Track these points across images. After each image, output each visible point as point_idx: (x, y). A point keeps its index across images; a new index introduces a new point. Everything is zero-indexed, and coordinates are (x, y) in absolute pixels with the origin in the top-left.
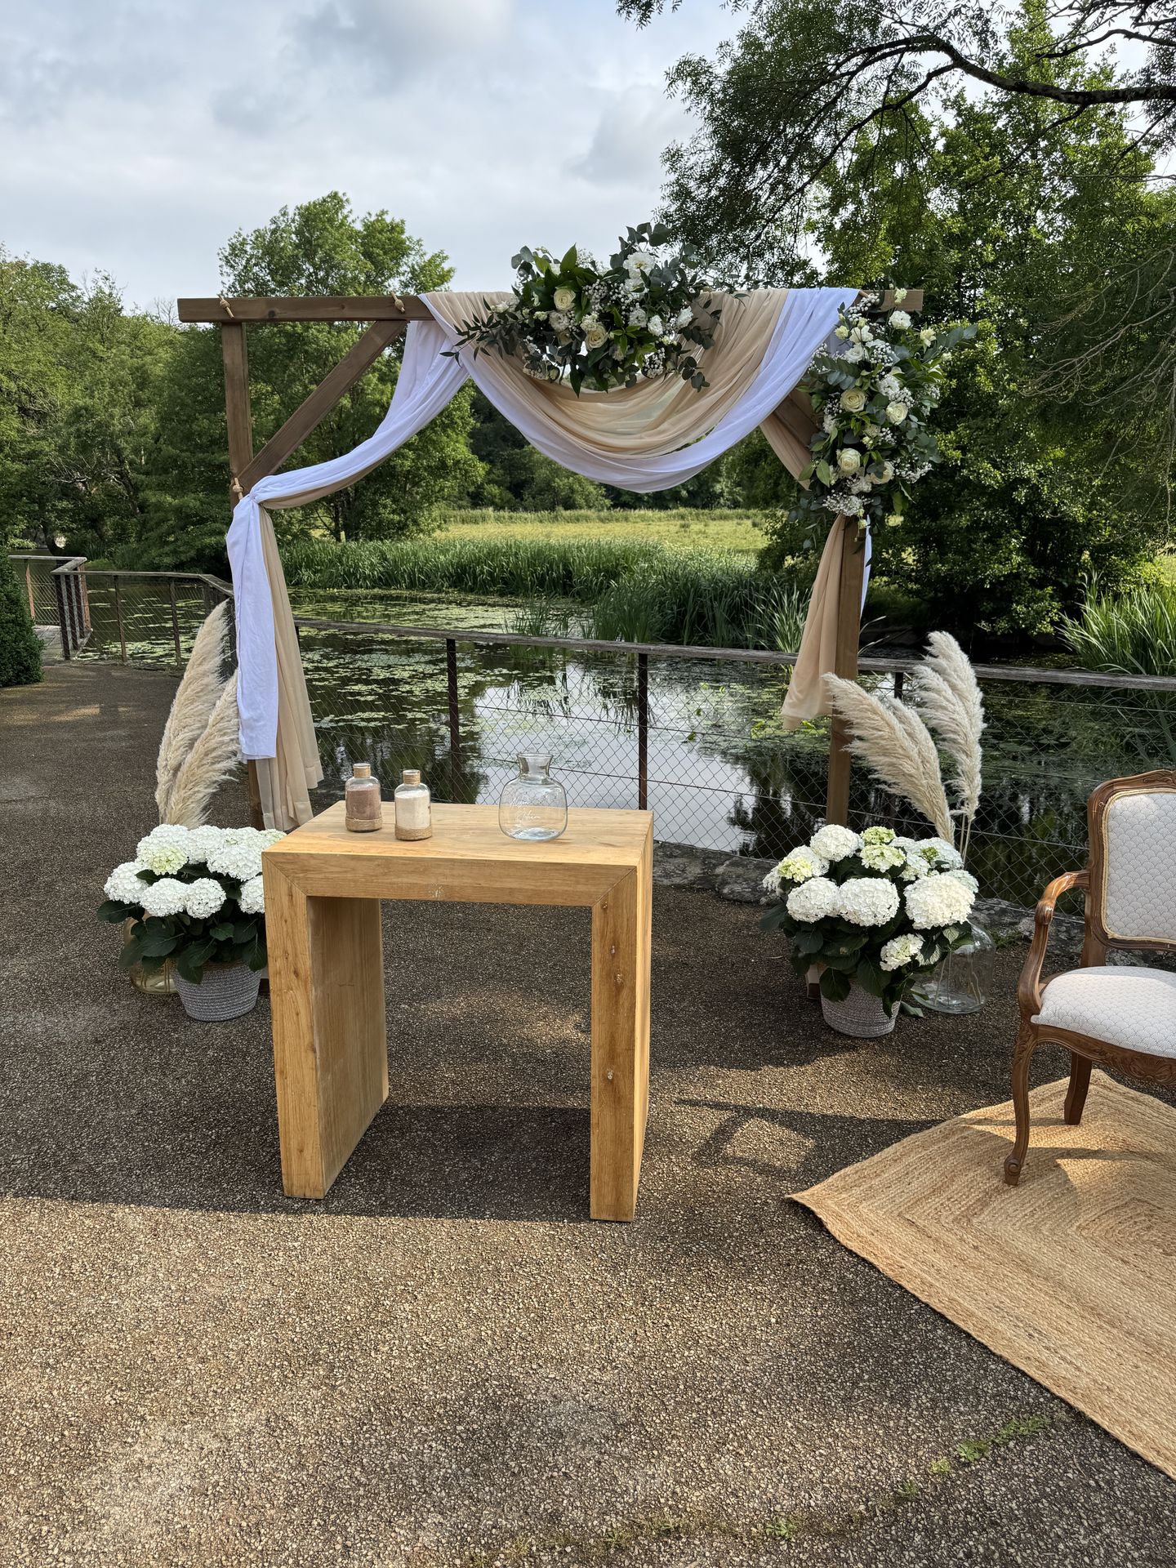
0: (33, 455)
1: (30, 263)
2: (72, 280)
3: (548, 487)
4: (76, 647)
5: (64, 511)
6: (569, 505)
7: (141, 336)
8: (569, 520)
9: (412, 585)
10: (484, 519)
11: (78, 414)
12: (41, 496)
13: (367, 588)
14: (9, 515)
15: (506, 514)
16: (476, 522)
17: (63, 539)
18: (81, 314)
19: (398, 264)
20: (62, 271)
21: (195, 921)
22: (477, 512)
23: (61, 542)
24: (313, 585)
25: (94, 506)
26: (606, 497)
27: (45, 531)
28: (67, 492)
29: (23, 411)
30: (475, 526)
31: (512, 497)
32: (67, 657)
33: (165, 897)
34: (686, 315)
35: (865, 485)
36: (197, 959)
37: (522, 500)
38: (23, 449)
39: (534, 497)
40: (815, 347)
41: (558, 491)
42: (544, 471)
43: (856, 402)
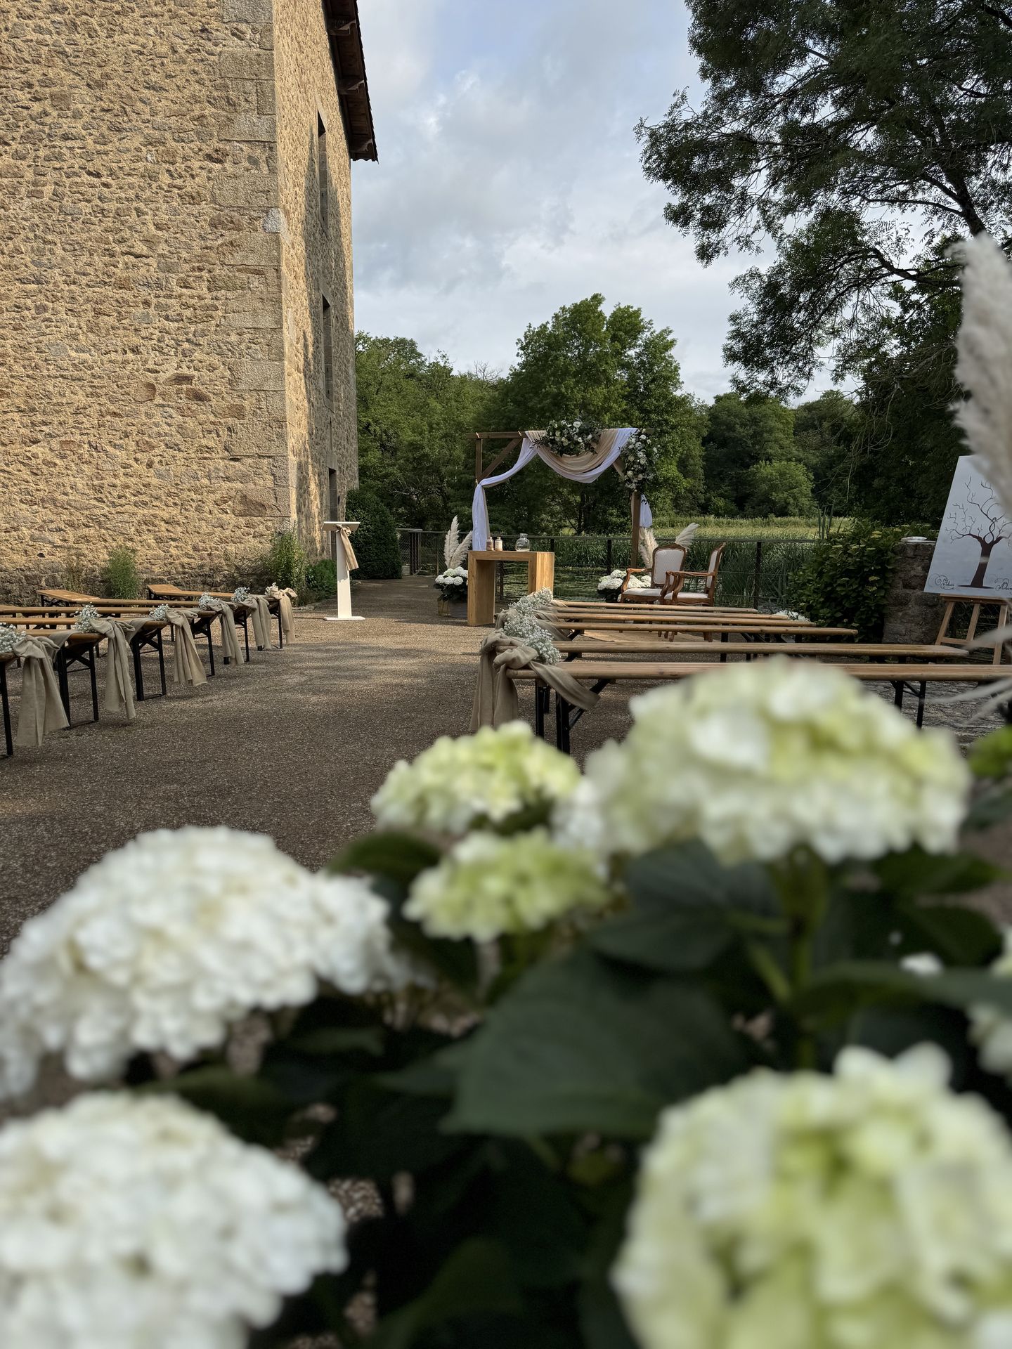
0: (386, 476)
1: (392, 338)
2: (419, 350)
3: (766, 500)
4: (415, 571)
5: (402, 514)
6: (783, 513)
7: (462, 395)
8: (778, 524)
11: (414, 446)
15: (725, 520)
18: (423, 376)
19: (636, 338)
20: (412, 343)
21: (456, 587)
22: (701, 518)
26: (819, 507)
28: (405, 500)
29: (383, 446)
31: (733, 506)
32: (411, 574)
33: (449, 580)
34: (590, 436)
35: (635, 480)
36: (455, 597)
37: (743, 510)
38: (380, 472)
39: (753, 508)
40: (623, 444)
41: (774, 503)
42: (764, 487)
43: (631, 458)
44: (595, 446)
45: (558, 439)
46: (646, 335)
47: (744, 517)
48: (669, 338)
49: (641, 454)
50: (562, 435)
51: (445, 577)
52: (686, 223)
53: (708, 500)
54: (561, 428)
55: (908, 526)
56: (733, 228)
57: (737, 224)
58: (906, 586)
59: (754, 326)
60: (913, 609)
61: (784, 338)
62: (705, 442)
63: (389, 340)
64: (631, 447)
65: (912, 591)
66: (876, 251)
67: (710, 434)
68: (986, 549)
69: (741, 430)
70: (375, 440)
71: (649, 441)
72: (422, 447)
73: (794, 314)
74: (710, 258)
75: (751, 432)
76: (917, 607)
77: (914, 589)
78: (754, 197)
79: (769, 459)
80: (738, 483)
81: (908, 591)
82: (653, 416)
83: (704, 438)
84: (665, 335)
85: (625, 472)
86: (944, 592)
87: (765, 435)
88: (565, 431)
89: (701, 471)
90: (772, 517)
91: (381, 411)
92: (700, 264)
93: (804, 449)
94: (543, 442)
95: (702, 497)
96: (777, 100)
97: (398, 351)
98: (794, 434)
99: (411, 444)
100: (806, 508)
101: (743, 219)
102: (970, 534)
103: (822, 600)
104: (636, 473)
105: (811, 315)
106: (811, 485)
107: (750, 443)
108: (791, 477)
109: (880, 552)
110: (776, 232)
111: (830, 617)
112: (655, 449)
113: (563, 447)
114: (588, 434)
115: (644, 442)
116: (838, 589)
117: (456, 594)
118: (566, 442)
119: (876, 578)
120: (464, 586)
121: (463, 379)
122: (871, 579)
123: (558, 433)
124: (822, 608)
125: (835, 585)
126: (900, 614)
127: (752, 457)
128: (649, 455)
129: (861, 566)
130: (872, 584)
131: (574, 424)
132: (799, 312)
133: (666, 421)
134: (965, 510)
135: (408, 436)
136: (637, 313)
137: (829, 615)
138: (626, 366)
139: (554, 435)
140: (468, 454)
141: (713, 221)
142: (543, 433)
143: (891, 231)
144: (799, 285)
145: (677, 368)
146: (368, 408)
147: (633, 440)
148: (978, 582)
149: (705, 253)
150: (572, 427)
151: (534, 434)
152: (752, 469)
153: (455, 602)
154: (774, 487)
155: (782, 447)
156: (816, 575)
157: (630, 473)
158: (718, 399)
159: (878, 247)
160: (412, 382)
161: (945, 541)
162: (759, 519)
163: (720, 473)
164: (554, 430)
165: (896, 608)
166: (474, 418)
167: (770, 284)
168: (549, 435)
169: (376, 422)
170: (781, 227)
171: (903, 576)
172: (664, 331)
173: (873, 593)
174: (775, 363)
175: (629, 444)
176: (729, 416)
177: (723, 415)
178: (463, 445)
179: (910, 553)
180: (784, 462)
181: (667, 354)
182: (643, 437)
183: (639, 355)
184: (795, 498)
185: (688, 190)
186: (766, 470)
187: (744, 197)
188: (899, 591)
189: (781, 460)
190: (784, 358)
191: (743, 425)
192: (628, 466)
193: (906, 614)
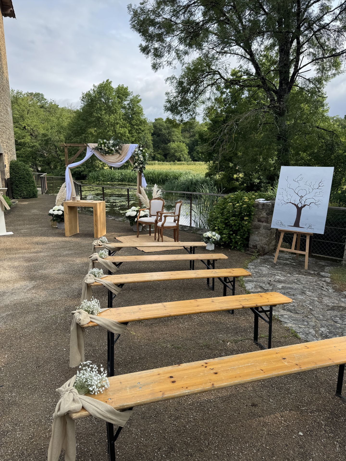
0: (33, 146)
1: (34, 93)
2: (45, 97)
3: (174, 155)
4: (44, 192)
5: (41, 161)
6: (179, 160)
7: (62, 115)
8: (179, 164)
9: (129, 181)
10: (155, 164)
11: (44, 135)
12: (35, 157)
13: (117, 182)
14: (27, 162)
15: (161, 163)
16: (152, 165)
17: (40, 168)
18: (47, 107)
19: (127, 98)
20: (42, 95)
21: (59, 215)
22: (153, 162)
23: (40, 169)
24: (103, 181)
25: (48, 160)
26: (190, 158)
27: (36, 166)
28: (42, 156)
29: (31, 135)
30: (152, 166)
31: (164, 158)
32: (42, 194)
33: (56, 213)
34: (118, 147)
35: (139, 167)
36: (59, 220)
37: (166, 159)
38: (31, 145)
39: (170, 158)
40: (133, 151)
41: (176, 156)
42: (173, 151)
43: (137, 158)
44: (120, 151)
45: (103, 148)
46: (131, 97)
47: (167, 161)
48: (139, 98)
49: (141, 156)
50: (105, 146)
51: (54, 211)
52: (148, 53)
53: (155, 155)
54: (104, 143)
55: (257, 194)
56: (166, 57)
57: (167, 57)
58: (259, 221)
59: (174, 98)
60: (262, 231)
61: (185, 103)
62: (153, 135)
63: (33, 93)
64: (136, 153)
65: (262, 223)
66: (218, 72)
67: (154, 132)
68: (299, 210)
69: (164, 131)
70: (28, 132)
71: (144, 151)
72: (47, 135)
73: (189, 94)
74: (157, 69)
75: (167, 132)
76: (264, 230)
77: (263, 222)
78: (174, 46)
79: (174, 141)
80: (165, 149)
81: (260, 223)
82: (135, 127)
83: (152, 133)
84: (138, 97)
85: (134, 164)
86: (280, 228)
87: (172, 133)
88: (106, 145)
89: (152, 145)
90: (176, 161)
91: (29, 121)
92: (153, 71)
93: (185, 138)
94: (96, 149)
95: (153, 154)
96: (181, 8)
97: (37, 98)
98: (181, 133)
99: (43, 134)
100: (186, 158)
101: (170, 55)
102: (290, 202)
103: (224, 226)
104: (139, 164)
105: (194, 95)
106: (188, 151)
107: (167, 135)
108: (181, 148)
109: (249, 206)
110: (181, 61)
111: (228, 234)
112: (146, 154)
113: (106, 151)
114: (116, 146)
115: (142, 151)
116: (231, 222)
117: (60, 218)
118: (107, 150)
119: (247, 218)
120: (63, 215)
121: (63, 109)
122: (245, 218)
123: (103, 145)
124: (224, 229)
125: (229, 220)
126: (257, 232)
127: (168, 141)
128: (144, 156)
129: (240, 213)
130: (246, 220)
131: (110, 142)
132: (190, 93)
133: (140, 129)
134: (287, 191)
135: (42, 131)
136: (126, 89)
137: (227, 233)
138: (124, 108)
139: (101, 146)
140: (66, 138)
141: (158, 54)
142: (96, 145)
143: (223, 65)
144: (190, 84)
145: (142, 109)
146: (24, 120)
147: (137, 150)
148: (297, 224)
149: (155, 67)
150: (109, 143)
151: (92, 145)
152: (169, 144)
153: (59, 222)
154: (176, 151)
155: (178, 137)
156: (220, 215)
157: (136, 164)
158: (156, 120)
159: (219, 71)
160: (42, 110)
161: (279, 205)
162: (172, 162)
163: (158, 146)
164: (101, 144)
165: (255, 230)
166: (68, 124)
167: (180, 81)
168: (99, 146)
169: (28, 125)
170: (183, 59)
171: (257, 216)
172: (137, 95)
173: (246, 225)
174: (182, 113)
175: (135, 151)
176: (160, 126)
177: (158, 126)
178: (64, 135)
179: (260, 207)
180: (179, 143)
181: (139, 104)
182: (141, 149)
183: (128, 104)
184: (183, 155)
185: (148, 41)
186: (173, 145)
187: (170, 46)
188: (256, 223)
189: (178, 142)
190: (185, 111)
191: (165, 129)
192: (135, 161)
193: (259, 233)
